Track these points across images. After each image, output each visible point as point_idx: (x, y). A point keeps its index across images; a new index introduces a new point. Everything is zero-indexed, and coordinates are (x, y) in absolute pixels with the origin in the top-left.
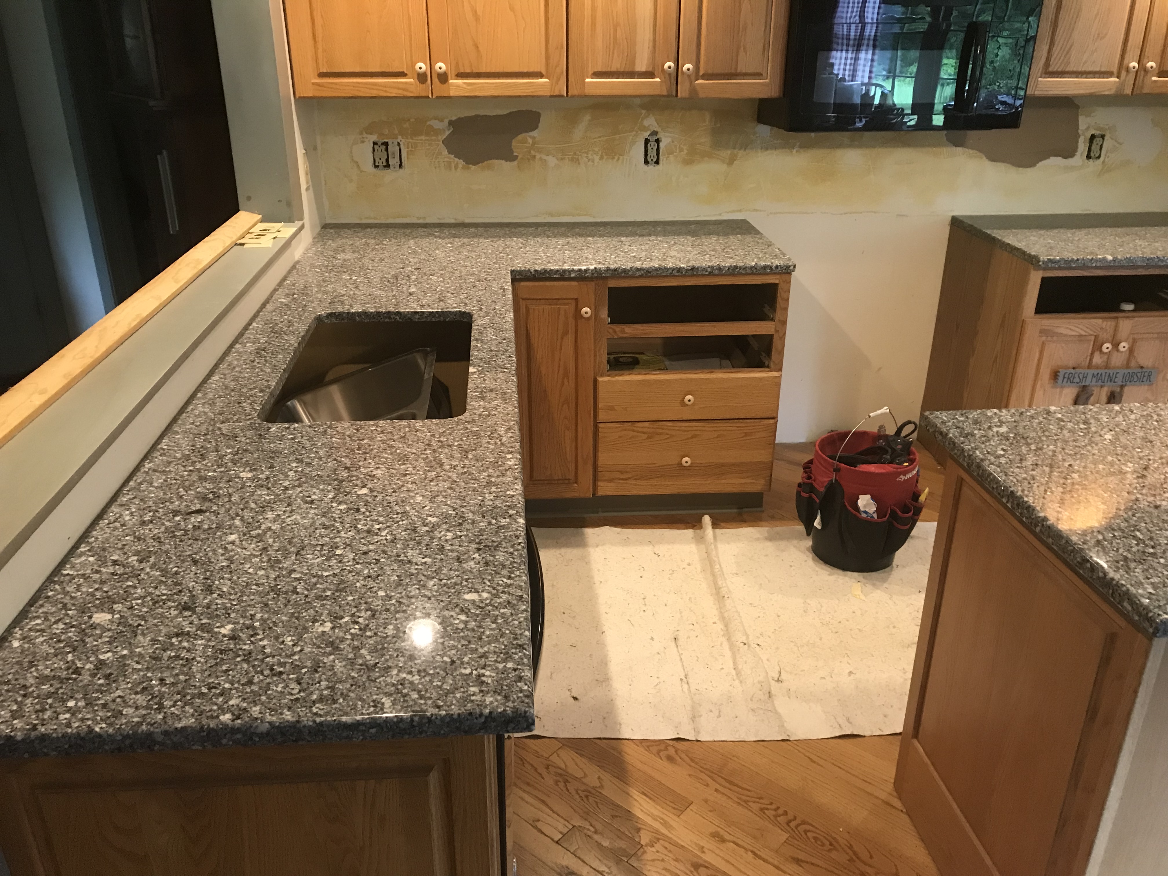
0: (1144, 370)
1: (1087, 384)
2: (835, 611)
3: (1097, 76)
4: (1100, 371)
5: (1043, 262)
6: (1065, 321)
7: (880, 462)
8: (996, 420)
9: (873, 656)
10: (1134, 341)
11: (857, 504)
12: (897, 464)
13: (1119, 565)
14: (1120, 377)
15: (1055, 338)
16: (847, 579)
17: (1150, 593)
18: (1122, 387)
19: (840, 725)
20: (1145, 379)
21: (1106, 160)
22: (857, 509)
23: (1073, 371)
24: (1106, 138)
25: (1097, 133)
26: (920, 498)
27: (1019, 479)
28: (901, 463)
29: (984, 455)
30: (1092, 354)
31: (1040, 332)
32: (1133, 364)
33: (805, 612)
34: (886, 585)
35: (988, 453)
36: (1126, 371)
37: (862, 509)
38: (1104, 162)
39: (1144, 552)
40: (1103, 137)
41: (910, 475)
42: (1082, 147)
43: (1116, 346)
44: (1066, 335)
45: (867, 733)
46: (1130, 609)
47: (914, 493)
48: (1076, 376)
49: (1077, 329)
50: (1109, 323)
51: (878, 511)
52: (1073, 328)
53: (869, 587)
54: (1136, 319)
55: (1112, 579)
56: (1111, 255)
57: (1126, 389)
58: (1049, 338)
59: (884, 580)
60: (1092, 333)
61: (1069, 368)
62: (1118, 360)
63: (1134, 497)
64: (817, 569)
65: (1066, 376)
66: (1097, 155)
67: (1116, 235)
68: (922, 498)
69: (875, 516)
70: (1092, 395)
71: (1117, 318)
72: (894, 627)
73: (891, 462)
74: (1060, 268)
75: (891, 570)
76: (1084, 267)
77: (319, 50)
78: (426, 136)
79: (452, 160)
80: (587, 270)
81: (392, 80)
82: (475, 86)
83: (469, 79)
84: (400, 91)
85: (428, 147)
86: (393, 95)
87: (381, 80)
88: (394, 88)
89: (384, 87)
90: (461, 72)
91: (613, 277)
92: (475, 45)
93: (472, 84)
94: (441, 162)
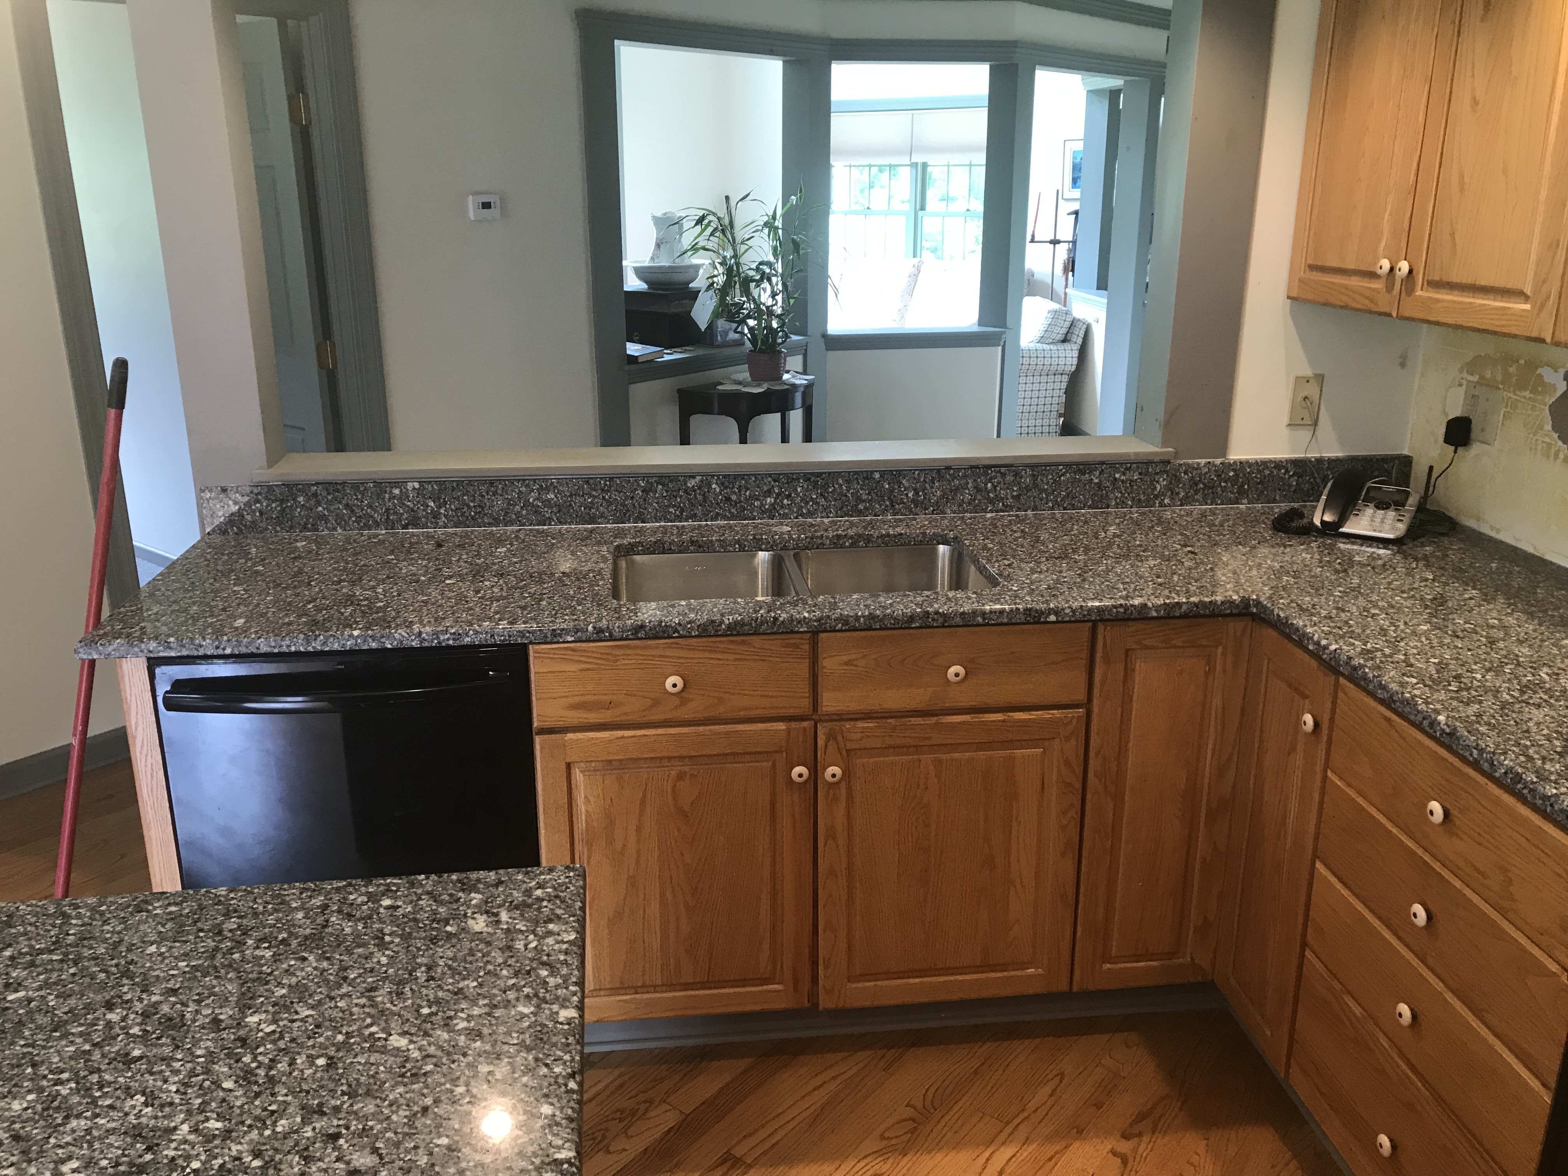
77: (1312, 233)
78: (1531, 392)
79: (1553, 442)
80: (1326, 647)
81: (1365, 283)
82: (1440, 305)
83: (1439, 293)
84: (1367, 302)
85: (1530, 412)
86: (1359, 306)
87: (1355, 282)
88: (1360, 294)
89: (1354, 292)
90: (1430, 278)
91: (1352, 679)
92: (1452, 235)
93: (1438, 301)
94: (1540, 442)
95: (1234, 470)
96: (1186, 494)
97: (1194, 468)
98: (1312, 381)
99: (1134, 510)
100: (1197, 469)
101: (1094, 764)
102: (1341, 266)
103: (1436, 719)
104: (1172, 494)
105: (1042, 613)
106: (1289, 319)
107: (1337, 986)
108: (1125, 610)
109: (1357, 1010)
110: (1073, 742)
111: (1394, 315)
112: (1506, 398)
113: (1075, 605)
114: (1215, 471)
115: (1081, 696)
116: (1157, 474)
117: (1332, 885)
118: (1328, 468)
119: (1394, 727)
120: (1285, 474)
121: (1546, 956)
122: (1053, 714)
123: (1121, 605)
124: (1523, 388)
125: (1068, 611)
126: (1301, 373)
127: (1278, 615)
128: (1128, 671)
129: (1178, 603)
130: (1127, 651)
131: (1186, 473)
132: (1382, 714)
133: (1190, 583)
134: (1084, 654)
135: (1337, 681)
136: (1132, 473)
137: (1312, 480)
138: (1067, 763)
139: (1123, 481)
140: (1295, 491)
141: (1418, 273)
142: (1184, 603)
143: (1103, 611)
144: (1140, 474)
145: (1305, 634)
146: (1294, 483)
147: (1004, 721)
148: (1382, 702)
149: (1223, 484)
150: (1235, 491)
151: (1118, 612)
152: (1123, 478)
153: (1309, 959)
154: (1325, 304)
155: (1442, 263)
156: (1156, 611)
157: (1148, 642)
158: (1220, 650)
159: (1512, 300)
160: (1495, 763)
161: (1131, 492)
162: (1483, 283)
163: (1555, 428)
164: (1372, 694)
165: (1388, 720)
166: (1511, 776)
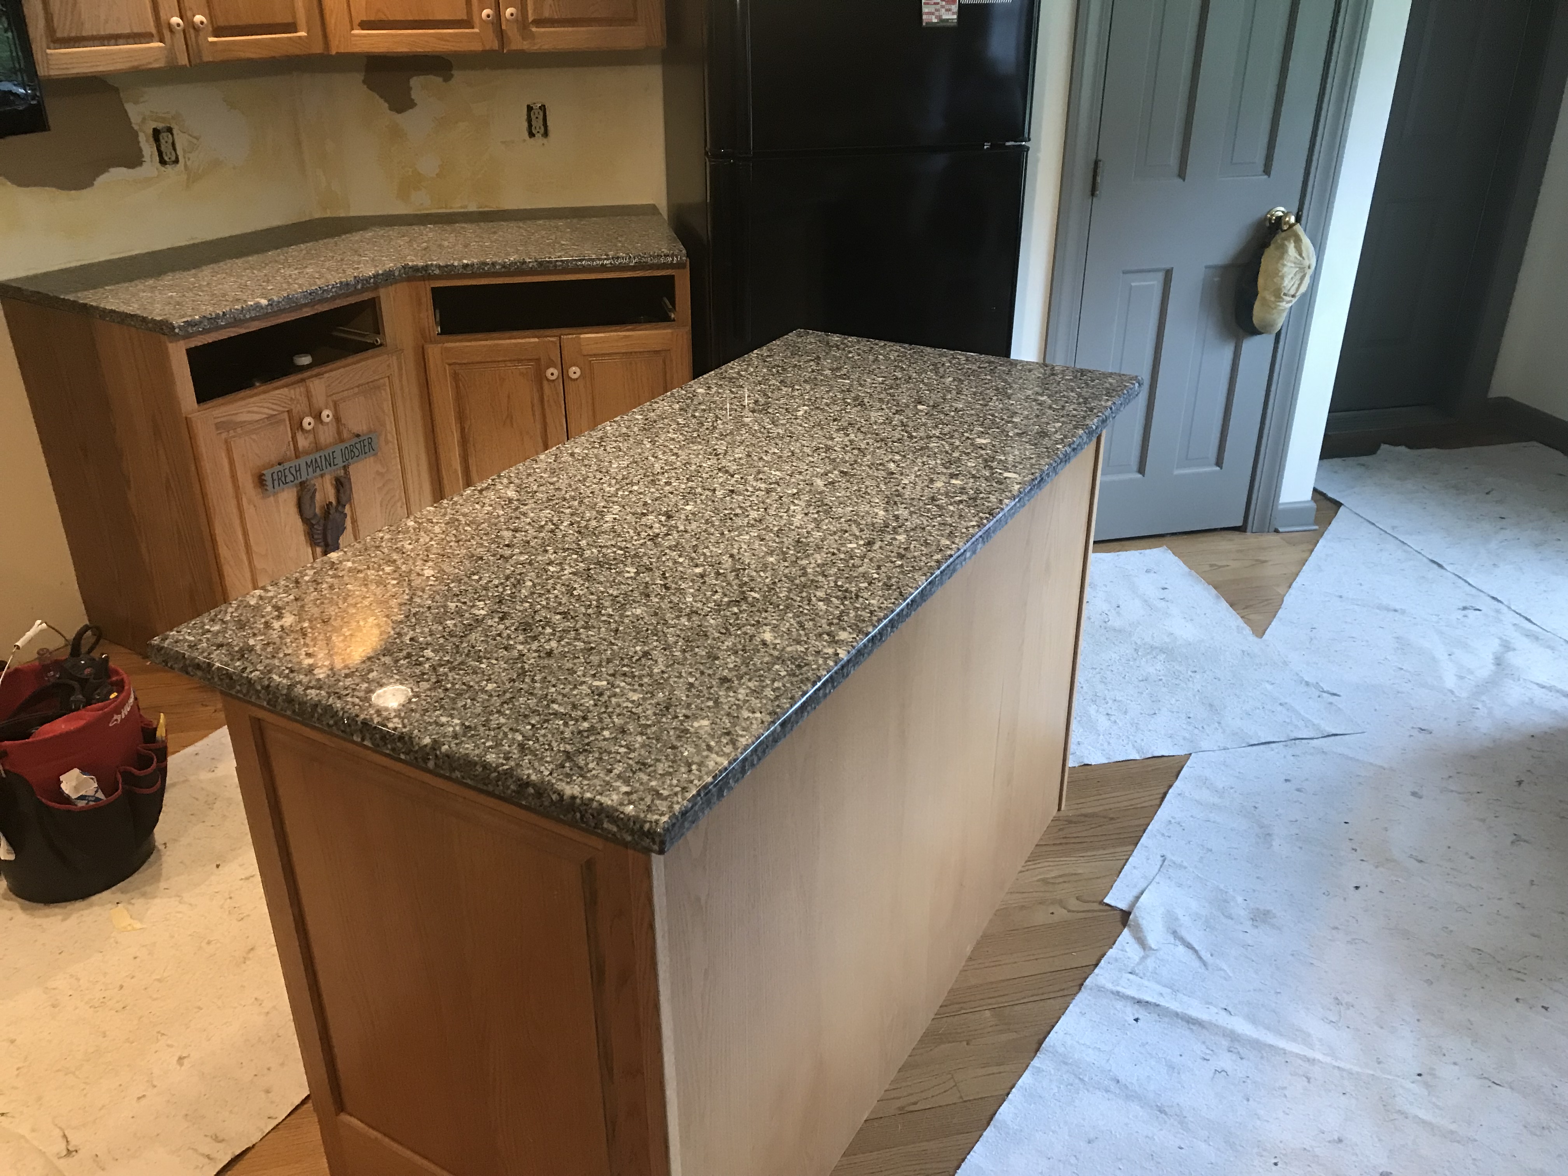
0: (361, 438)
1: (304, 479)
2: (105, 974)
3: (131, 40)
4: (312, 457)
5: (180, 327)
6: (243, 403)
7: (65, 710)
8: (269, 609)
9: (200, 1008)
10: (336, 405)
11: (62, 792)
12: (99, 701)
13: (567, 770)
14: (338, 454)
15: (239, 430)
16: (96, 909)
17: (626, 793)
18: (345, 468)
19: (208, 1157)
20: (367, 450)
21: (189, 163)
22: (67, 800)
23: (281, 468)
24: (175, 132)
25: (160, 126)
26: (158, 734)
27: (362, 694)
28: (107, 698)
29: (287, 677)
30: (294, 437)
31: (217, 428)
32: (345, 435)
33: (54, 1006)
34: (163, 885)
35: (292, 671)
36: (343, 446)
37: (74, 796)
38: (186, 165)
39: (580, 732)
40: (170, 130)
41: (128, 709)
42: (148, 149)
43: (318, 417)
44: (251, 423)
45: (256, 1138)
46: (615, 829)
47: (143, 730)
48: (287, 472)
49: (262, 410)
50: (298, 390)
51: (101, 787)
52: (255, 409)
53: (139, 902)
54: (326, 375)
55: (573, 798)
56: (265, 298)
57: (351, 469)
58: (232, 433)
59: (156, 878)
60: (281, 409)
61: (272, 466)
62: (327, 435)
63: (515, 653)
64: (38, 921)
65: (275, 477)
66: (173, 158)
67: (252, 268)
68: (161, 733)
69: (100, 795)
70: (315, 490)
71: (303, 380)
72: (209, 943)
73: (88, 703)
74: (206, 331)
75: (160, 857)
76: (236, 322)
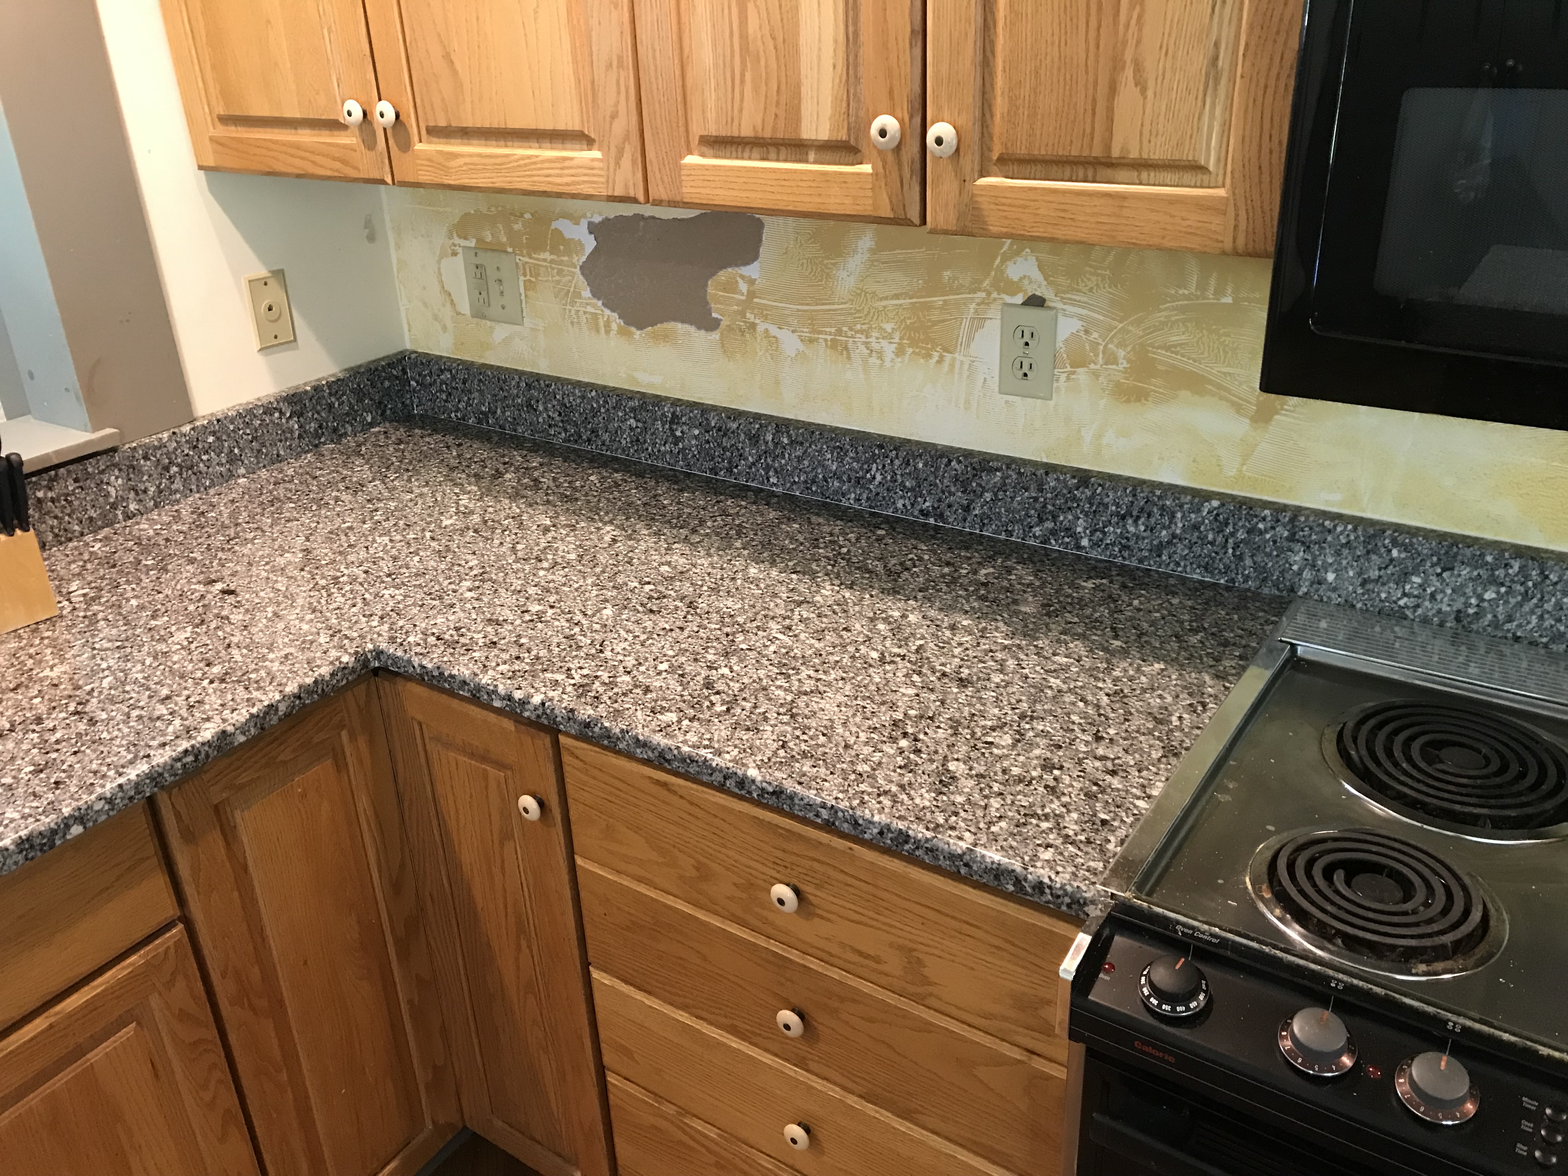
77: (208, 67)
78: (551, 254)
79: (599, 312)
80: (524, 703)
81: (325, 138)
82: (461, 161)
83: (450, 144)
84: (338, 165)
85: (557, 278)
86: (329, 173)
87: (306, 137)
88: (327, 156)
89: (312, 152)
90: (432, 124)
91: (582, 737)
92: (448, 58)
93: (455, 156)
94: (581, 313)
95: (214, 433)
96: (158, 487)
97: (156, 448)
98: (271, 282)
99: (89, 538)
100: (160, 448)
101: (223, 989)
102: (276, 115)
103: (745, 775)
104: (137, 494)
105: (54, 832)
106: (211, 198)
107: (670, 1110)
108: (196, 757)
109: (712, 1133)
110: (181, 984)
111: (389, 180)
112: (520, 263)
113: (109, 787)
114: (187, 441)
115: (171, 910)
116: (102, 472)
117: (628, 996)
118: (330, 394)
119: (674, 792)
120: (280, 418)
121: (997, 1041)
122: (131, 964)
123: (186, 752)
124: (541, 248)
125: (98, 806)
126: (254, 275)
127: (423, 667)
128: (229, 834)
129: (270, 706)
130: (216, 806)
131: (146, 458)
132: (650, 778)
133: (264, 658)
134: (151, 848)
135: (556, 744)
136: (61, 481)
137: (316, 416)
138: (183, 1016)
139: (53, 500)
140: (300, 437)
141: (409, 116)
142: (279, 701)
143: (161, 775)
144: (76, 480)
145: (479, 688)
146: (296, 426)
147: (51, 1026)
148: (647, 762)
149: (205, 457)
150: (224, 461)
151: (184, 765)
152: (50, 494)
153: (614, 1085)
154: (269, 174)
155: (443, 100)
156: (244, 733)
157: (241, 781)
158: (344, 734)
159: (569, 146)
160: (861, 821)
161: (73, 512)
162: (517, 125)
163: (595, 294)
164: (629, 756)
165: (664, 785)
166: (890, 835)
